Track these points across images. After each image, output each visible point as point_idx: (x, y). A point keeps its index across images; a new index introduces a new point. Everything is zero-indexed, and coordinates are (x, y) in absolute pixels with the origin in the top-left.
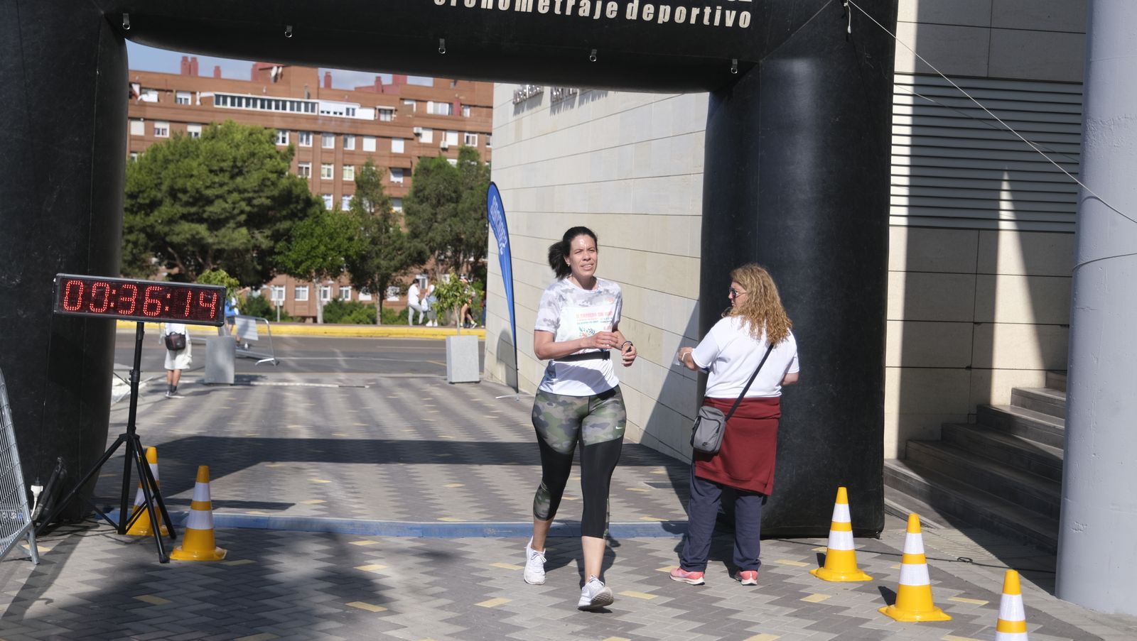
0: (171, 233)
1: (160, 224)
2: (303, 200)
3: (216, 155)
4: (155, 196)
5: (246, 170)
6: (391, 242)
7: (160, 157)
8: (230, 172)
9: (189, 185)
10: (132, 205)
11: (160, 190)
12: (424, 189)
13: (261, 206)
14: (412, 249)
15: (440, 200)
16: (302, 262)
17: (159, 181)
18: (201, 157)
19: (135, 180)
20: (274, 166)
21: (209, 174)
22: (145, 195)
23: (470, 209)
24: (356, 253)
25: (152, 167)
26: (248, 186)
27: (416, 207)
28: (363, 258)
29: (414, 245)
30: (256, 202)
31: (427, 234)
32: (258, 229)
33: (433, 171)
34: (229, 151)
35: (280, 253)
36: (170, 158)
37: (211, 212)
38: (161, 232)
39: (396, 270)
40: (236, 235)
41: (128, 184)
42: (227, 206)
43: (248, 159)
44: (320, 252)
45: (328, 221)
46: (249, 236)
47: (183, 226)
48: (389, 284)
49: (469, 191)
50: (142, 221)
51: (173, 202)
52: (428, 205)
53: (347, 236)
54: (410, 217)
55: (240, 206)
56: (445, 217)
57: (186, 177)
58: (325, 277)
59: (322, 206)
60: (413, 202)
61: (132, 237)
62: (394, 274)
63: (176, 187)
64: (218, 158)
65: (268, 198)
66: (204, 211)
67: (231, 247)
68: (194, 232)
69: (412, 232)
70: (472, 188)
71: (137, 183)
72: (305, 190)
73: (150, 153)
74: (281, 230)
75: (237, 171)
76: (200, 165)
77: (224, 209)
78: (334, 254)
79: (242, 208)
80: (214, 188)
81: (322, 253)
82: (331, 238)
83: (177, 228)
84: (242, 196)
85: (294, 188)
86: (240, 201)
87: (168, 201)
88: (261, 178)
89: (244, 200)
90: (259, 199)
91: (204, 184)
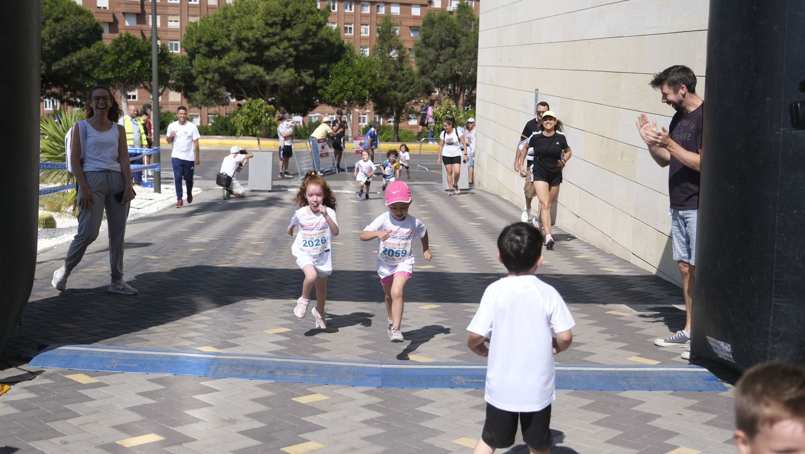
0: (238, 73)
1: (229, 66)
2: (337, 45)
3: (270, 12)
4: (226, 45)
5: (294, 23)
6: (404, 79)
7: (229, 14)
8: (280, 24)
9: (250, 34)
10: (208, 52)
11: (229, 40)
12: (430, 36)
13: (306, 51)
14: (420, 84)
15: (443, 45)
16: (337, 94)
17: (229, 33)
18: (259, 14)
19: (210, 33)
20: (315, 19)
21: (265, 27)
22: (218, 43)
23: (465, 51)
24: (378, 87)
25: (224, 22)
26: (293, 36)
27: (424, 51)
28: (384, 90)
29: (423, 81)
30: (301, 48)
31: (433, 71)
32: (303, 69)
33: (437, 22)
34: (280, 8)
35: (321, 87)
36: (236, 14)
37: (267, 56)
38: (230, 71)
39: (409, 100)
40: (287, 74)
41: (205, 35)
42: (279, 51)
43: (295, 14)
44: (351, 86)
45: (357, 62)
46: (296, 74)
47: (247, 67)
48: (404, 111)
49: (465, 37)
50: (216, 63)
51: (239, 48)
52: (433, 49)
53: (370, 74)
54: (419, 58)
55: (290, 51)
56: (446, 58)
57: (248, 29)
58: (355, 106)
59: (352, 51)
60: (422, 47)
61: (209, 76)
62: (407, 103)
63: (241, 38)
64: (272, 14)
65: (310, 44)
66: (263, 55)
67: (283, 83)
68: (255, 72)
69: (421, 70)
70: (467, 35)
71: (211, 35)
72: (338, 39)
73: (222, 11)
74: (321, 70)
75: (286, 24)
76: (258, 19)
77: (277, 54)
78: (361, 88)
79: (291, 53)
80: (269, 37)
81: (352, 87)
82: (360, 76)
83: (242, 69)
84: (290, 43)
85: (330, 37)
86: (289, 47)
87: (236, 48)
88: (305, 28)
89: (291, 46)
90: (303, 46)
91: (261, 35)
